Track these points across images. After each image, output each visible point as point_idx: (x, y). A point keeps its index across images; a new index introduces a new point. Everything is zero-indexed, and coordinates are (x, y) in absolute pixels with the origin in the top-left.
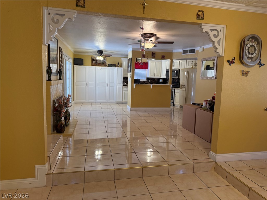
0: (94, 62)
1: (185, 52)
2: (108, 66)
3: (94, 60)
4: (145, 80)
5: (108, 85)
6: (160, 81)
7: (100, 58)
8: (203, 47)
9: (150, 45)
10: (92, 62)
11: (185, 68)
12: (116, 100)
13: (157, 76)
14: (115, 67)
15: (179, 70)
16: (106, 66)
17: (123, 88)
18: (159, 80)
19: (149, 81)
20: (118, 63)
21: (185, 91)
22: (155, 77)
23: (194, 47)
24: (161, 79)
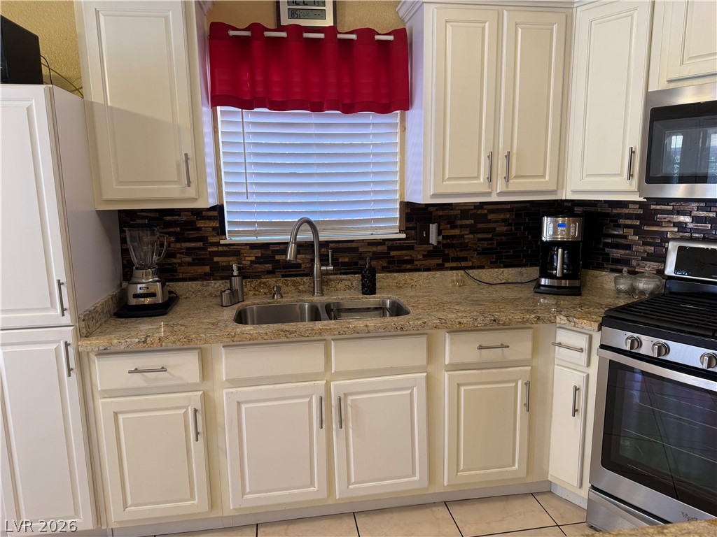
4: (389, 227)
6: (549, 229)
13: (515, 185)
17: (80, 367)
18: (539, 230)
19: (433, 239)
22: (494, 198)
24: (558, 208)
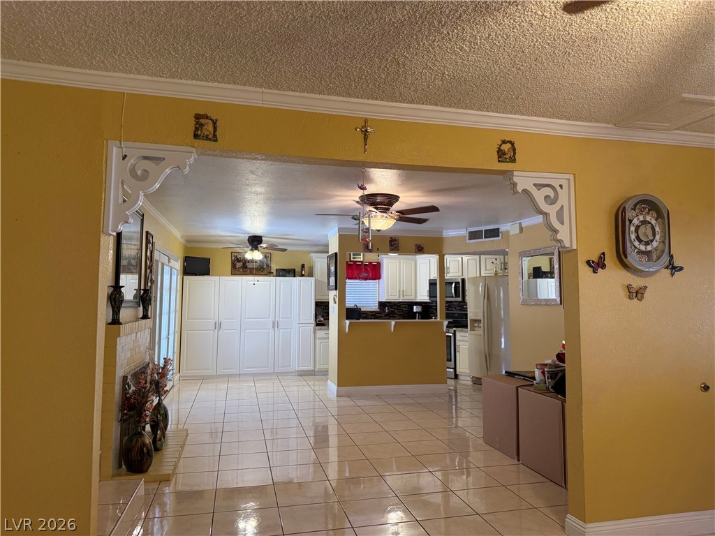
0: (239, 265)
1: (474, 235)
2: (275, 273)
3: (238, 260)
4: (375, 308)
5: (275, 325)
6: (415, 309)
7: (255, 256)
8: (520, 223)
9: (385, 221)
10: (234, 266)
11: (478, 275)
12: (295, 366)
13: (405, 298)
14: (294, 276)
15: (463, 280)
16: (269, 274)
17: (315, 332)
18: (413, 309)
19: (387, 311)
20: (303, 266)
21: (483, 336)
22: (400, 301)
23: (497, 222)
24: (417, 304)
